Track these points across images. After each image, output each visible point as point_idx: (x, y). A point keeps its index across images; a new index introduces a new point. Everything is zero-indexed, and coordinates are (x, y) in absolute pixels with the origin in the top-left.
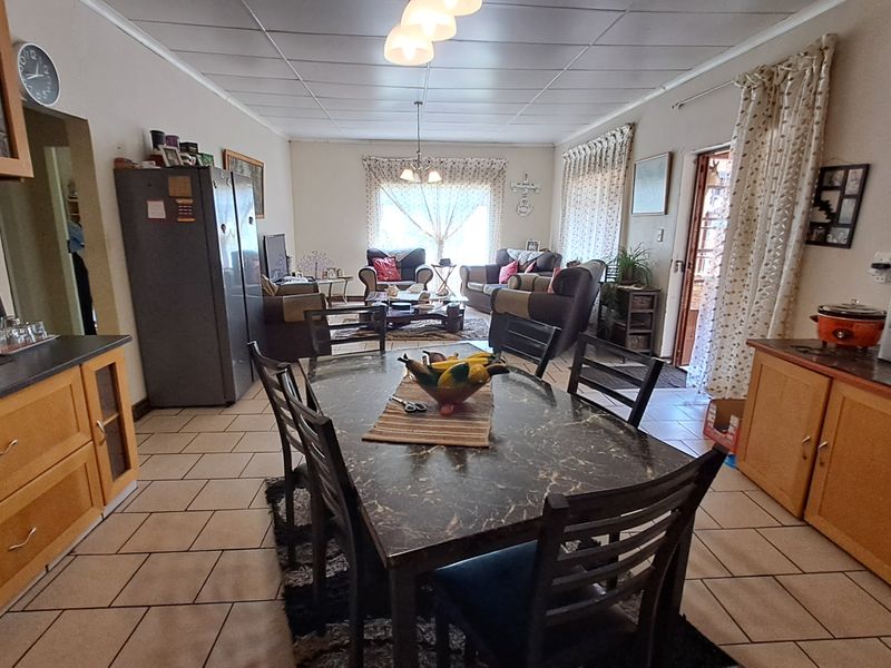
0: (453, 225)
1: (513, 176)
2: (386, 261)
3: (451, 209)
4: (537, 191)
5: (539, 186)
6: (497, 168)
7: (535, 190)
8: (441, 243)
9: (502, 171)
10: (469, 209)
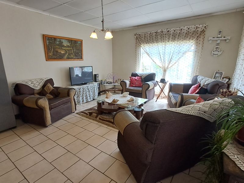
0: (172, 62)
1: (211, 33)
2: (136, 78)
3: (171, 55)
4: (228, 41)
5: (229, 38)
6: (200, 30)
7: (226, 40)
8: (165, 71)
9: (203, 31)
10: (181, 54)
